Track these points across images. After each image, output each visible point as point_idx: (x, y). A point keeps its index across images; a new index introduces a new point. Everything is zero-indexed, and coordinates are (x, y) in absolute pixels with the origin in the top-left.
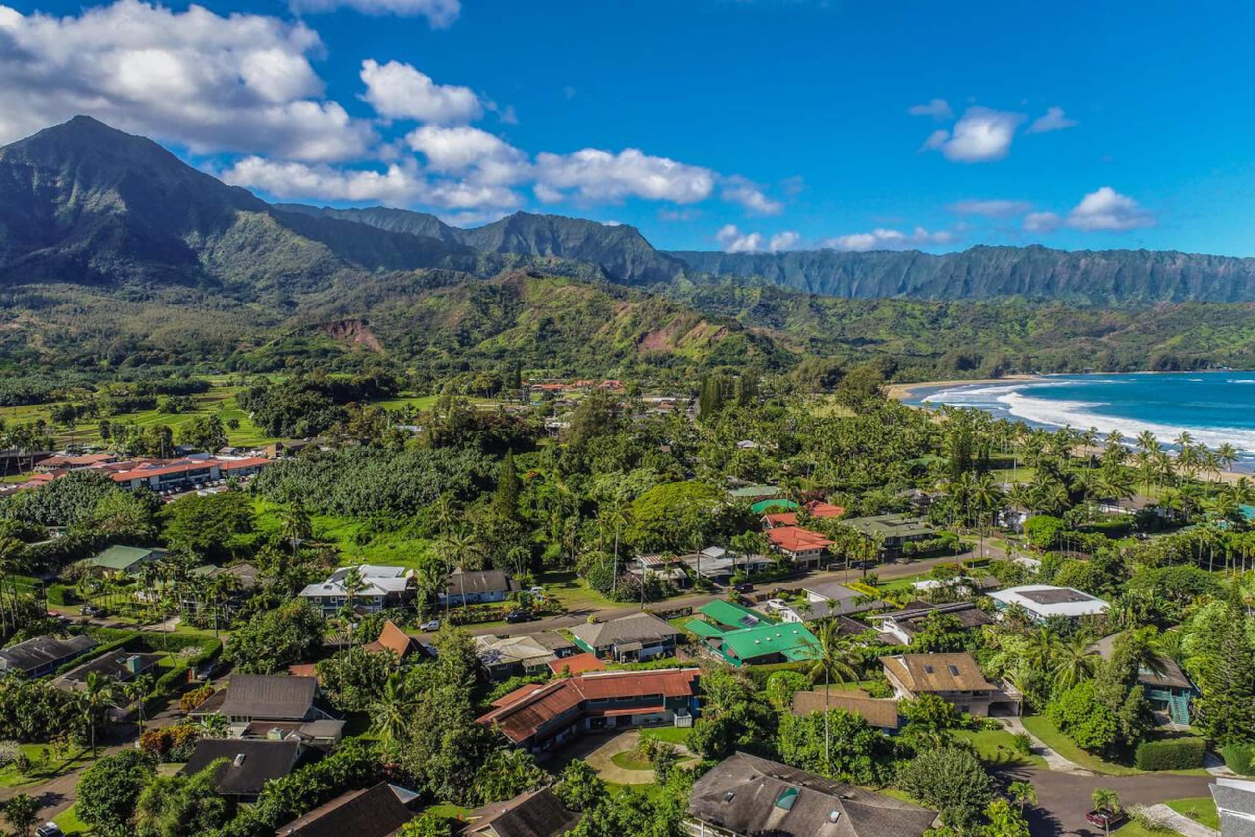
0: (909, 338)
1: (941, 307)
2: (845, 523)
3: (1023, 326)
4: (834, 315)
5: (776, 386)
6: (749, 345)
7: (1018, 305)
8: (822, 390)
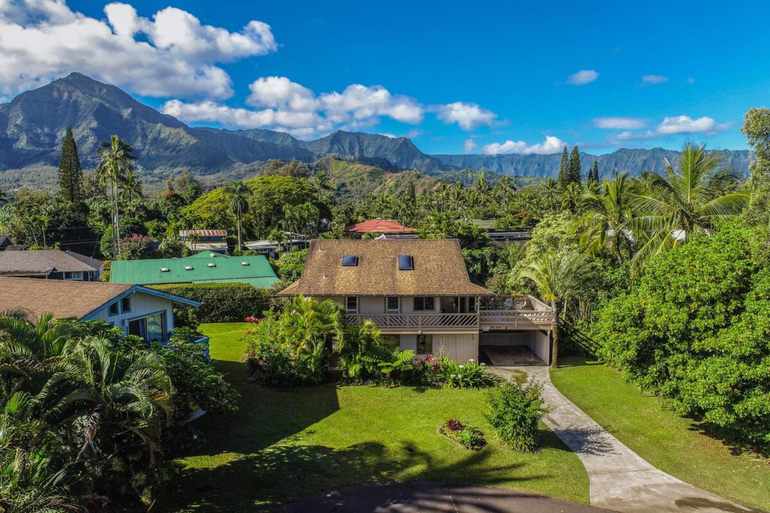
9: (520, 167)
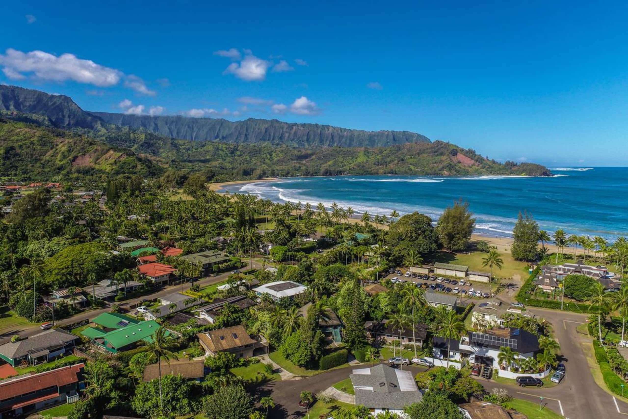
0: (221, 161)
1: (235, 146)
2: (183, 258)
3: (271, 155)
4: (184, 149)
5: (152, 185)
6: (138, 163)
7: (269, 146)
8: (177, 186)
9: (173, 127)
